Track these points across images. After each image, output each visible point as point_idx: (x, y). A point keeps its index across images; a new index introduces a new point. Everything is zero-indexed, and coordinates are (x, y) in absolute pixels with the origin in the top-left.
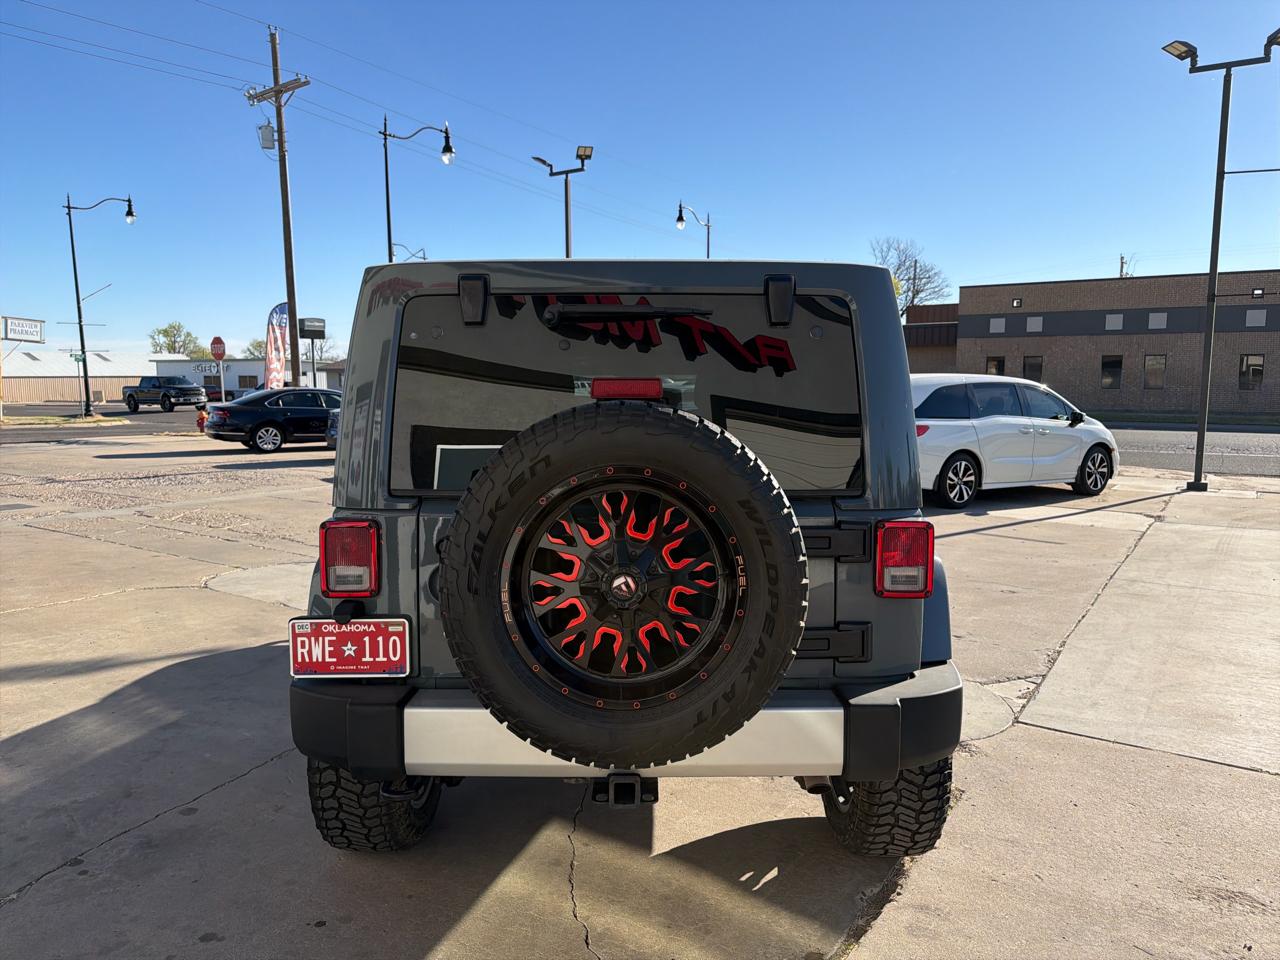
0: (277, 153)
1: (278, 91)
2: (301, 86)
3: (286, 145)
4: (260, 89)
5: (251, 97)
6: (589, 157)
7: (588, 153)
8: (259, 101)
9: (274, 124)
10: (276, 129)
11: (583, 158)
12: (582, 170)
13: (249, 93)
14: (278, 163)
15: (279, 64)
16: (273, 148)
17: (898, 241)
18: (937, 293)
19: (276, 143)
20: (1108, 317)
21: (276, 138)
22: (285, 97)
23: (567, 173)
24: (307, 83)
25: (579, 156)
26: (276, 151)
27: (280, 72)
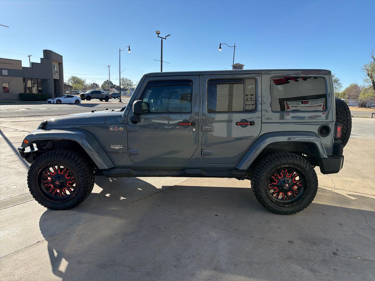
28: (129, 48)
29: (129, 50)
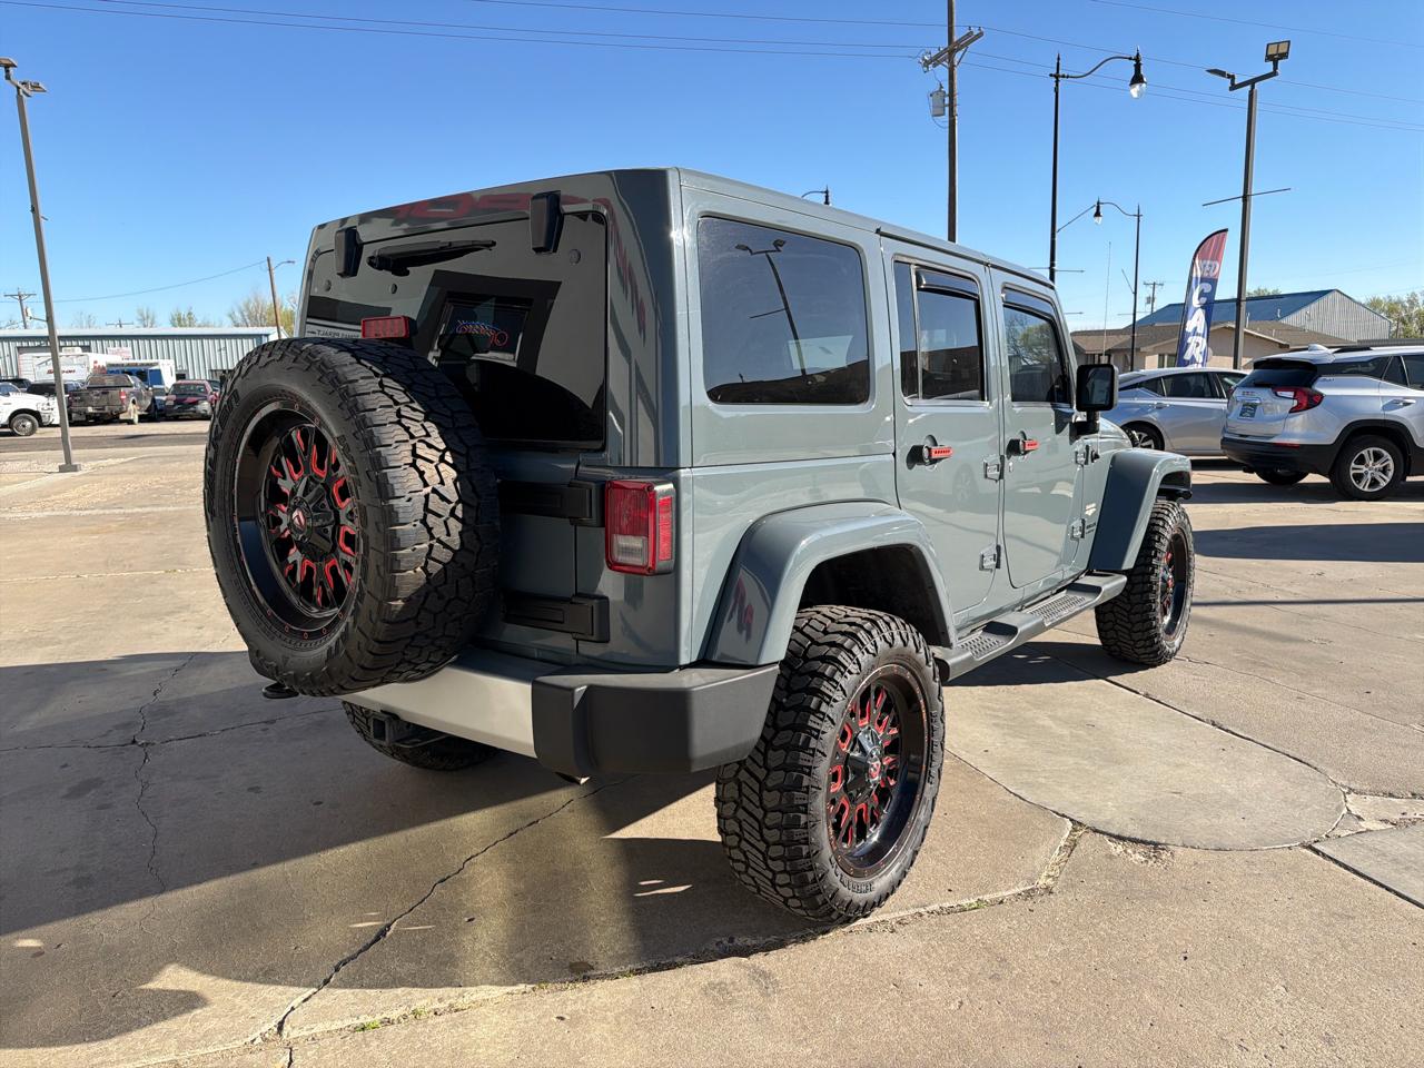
0: (947, 119)
1: (953, 48)
2: (973, 40)
3: (957, 109)
4: (935, 52)
5: (927, 63)
6: (1284, 56)
7: (1282, 50)
8: (935, 66)
9: (946, 89)
10: (947, 92)
11: (1274, 59)
12: (1274, 74)
13: (923, 59)
14: (947, 130)
15: (955, 21)
16: (943, 114)
19: (947, 109)
21: (947, 103)
22: (957, 56)
23: (1252, 82)
24: (980, 35)
25: (1269, 58)
26: (946, 118)
27: (955, 28)
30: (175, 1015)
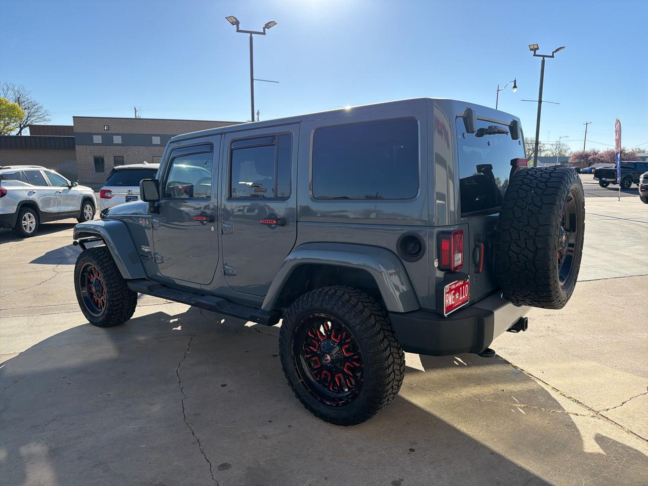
17: (13, 85)
18: (42, 118)
20: (153, 137)
28: (515, 83)
29: (515, 87)
30: (610, 439)
